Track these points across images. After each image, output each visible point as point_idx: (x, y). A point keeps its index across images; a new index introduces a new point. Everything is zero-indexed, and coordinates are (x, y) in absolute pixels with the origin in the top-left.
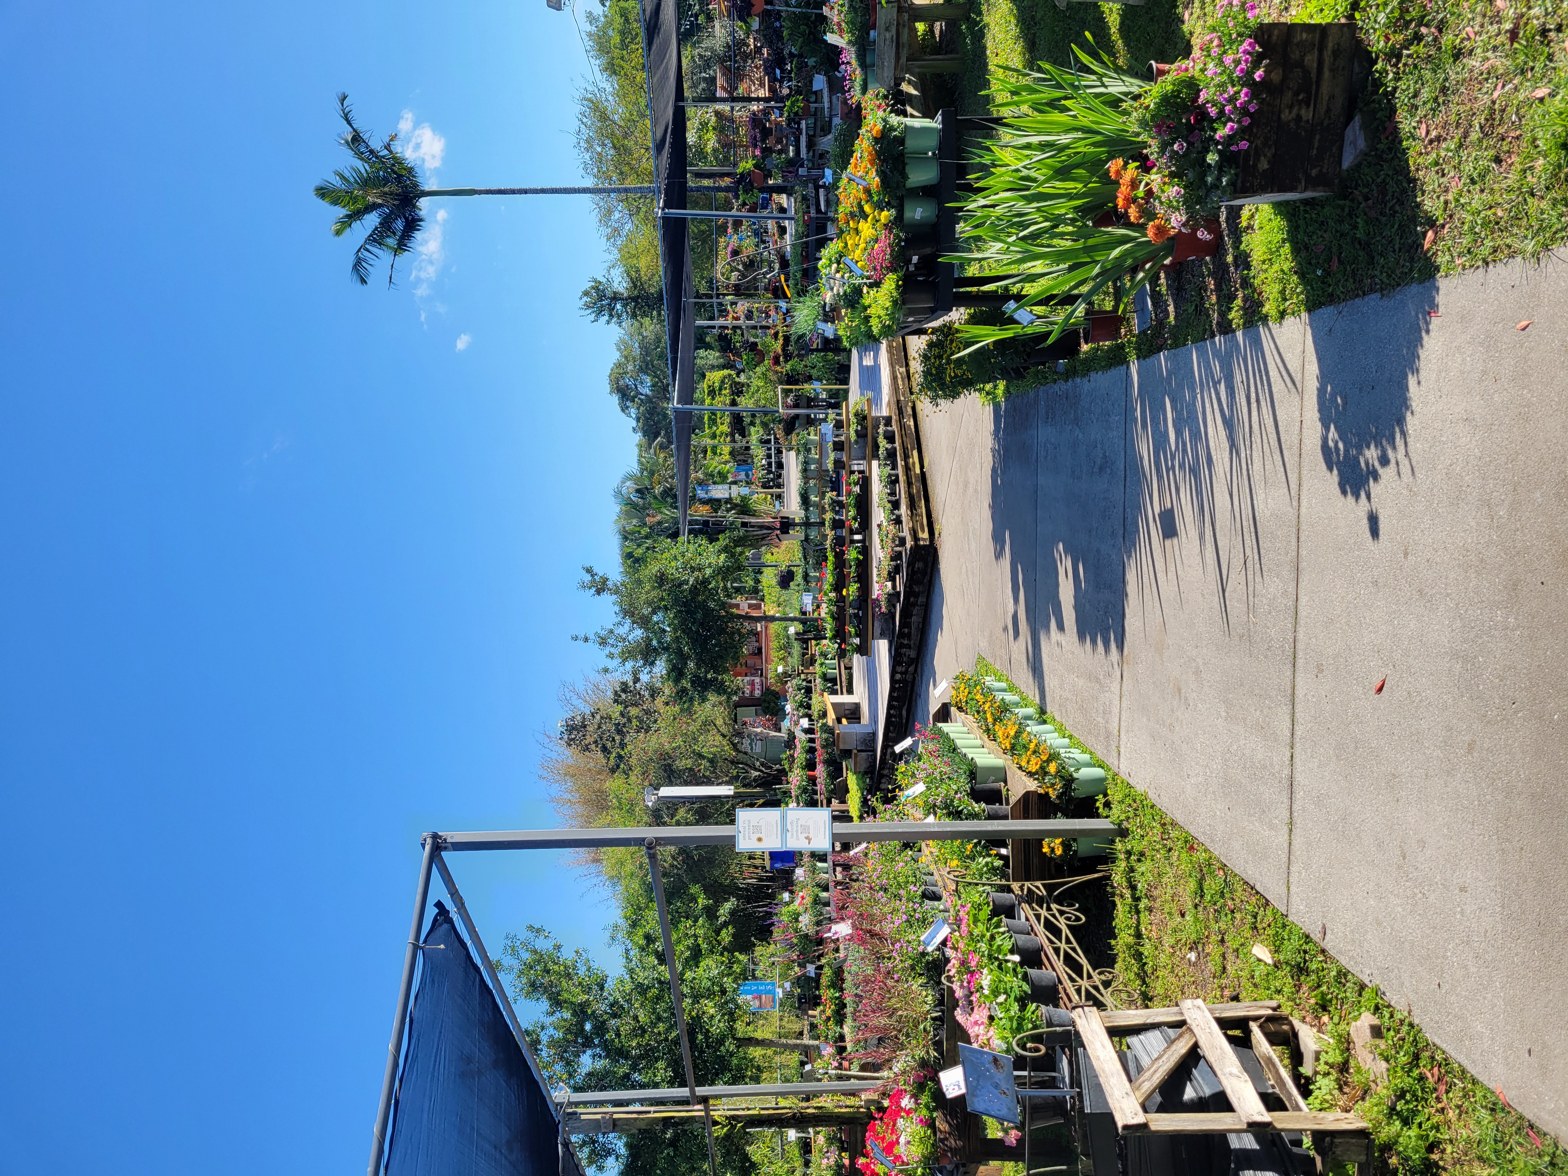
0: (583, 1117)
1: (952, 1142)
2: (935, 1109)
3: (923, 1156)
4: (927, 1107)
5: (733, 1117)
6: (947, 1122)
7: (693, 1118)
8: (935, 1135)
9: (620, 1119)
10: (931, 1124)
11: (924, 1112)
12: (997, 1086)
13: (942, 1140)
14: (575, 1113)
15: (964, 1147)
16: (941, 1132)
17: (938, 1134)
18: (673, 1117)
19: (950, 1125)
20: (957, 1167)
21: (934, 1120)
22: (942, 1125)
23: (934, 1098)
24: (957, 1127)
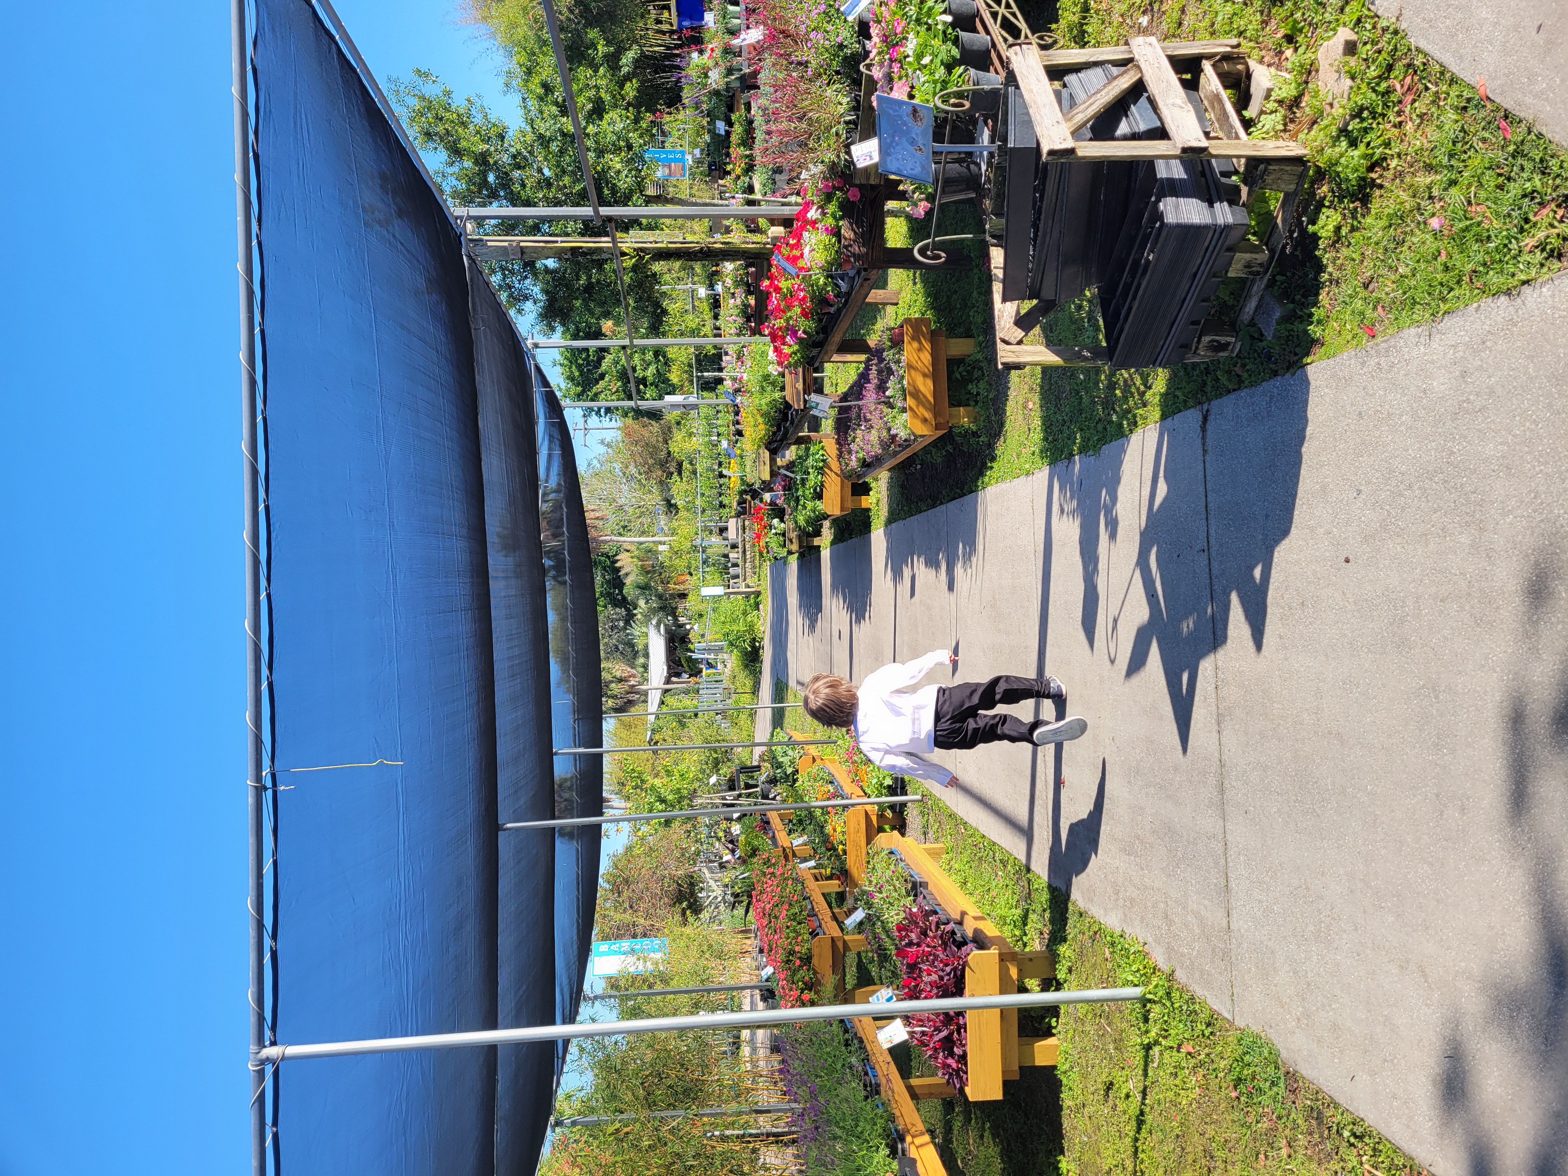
0: (489, 244)
1: (856, 249)
2: (841, 218)
3: (827, 262)
4: (834, 217)
5: (642, 250)
6: (853, 230)
7: (601, 249)
8: (839, 242)
9: (527, 247)
10: (836, 233)
11: (830, 222)
12: (913, 142)
13: (846, 247)
14: (482, 240)
15: (867, 253)
16: (846, 239)
17: (843, 241)
18: (581, 248)
19: (855, 233)
20: (858, 273)
21: (839, 228)
22: (847, 233)
23: (841, 207)
24: (862, 236)
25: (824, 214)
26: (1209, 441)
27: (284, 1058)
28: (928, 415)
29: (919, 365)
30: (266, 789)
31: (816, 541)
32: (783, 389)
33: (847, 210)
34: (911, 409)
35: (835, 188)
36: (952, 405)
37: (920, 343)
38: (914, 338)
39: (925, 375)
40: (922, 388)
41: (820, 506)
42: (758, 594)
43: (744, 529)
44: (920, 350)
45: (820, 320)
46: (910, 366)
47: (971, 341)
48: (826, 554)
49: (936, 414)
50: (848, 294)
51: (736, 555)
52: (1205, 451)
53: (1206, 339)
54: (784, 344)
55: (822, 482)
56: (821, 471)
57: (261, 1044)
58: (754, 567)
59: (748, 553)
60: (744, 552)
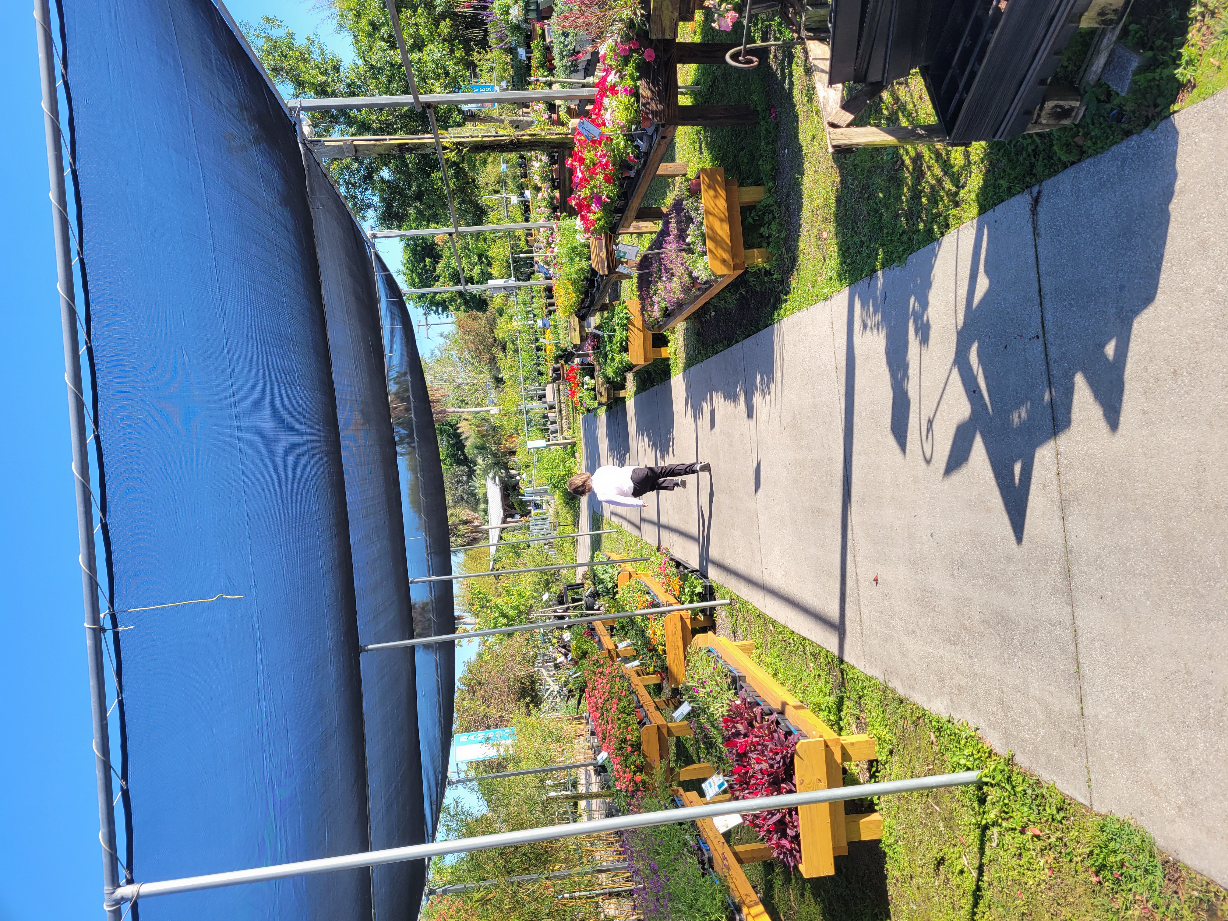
0: (326, 144)
1: (653, 106)
2: (639, 78)
3: (627, 121)
4: (632, 78)
5: (460, 143)
6: (650, 89)
7: (424, 144)
8: (638, 101)
9: (360, 145)
10: (634, 93)
11: (628, 83)
13: (644, 105)
14: (320, 141)
15: (664, 110)
16: (644, 97)
17: (641, 99)
18: (407, 144)
19: (652, 91)
20: (656, 130)
21: (637, 88)
22: (645, 92)
23: (638, 68)
24: (659, 93)
25: (622, 77)
26: (1041, 224)
27: (139, 896)
28: (726, 256)
29: (716, 211)
30: (103, 630)
31: (622, 394)
32: (589, 259)
33: (644, 70)
34: (711, 251)
35: (631, 50)
36: (745, 248)
37: (715, 190)
38: (709, 187)
39: (721, 220)
40: (720, 232)
41: (626, 357)
42: (574, 444)
43: (559, 391)
44: (716, 197)
45: (621, 185)
46: (708, 212)
47: (761, 189)
48: (630, 404)
49: (733, 256)
50: (647, 154)
51: (553, 415)
52: (1036, 234)
53: (1050, 105)
54: (589, 211)
55: (627, 337)
56: (625, 327)
57: (115, 883)
58: (569, 423)
59: (563, 412)
60: (560, 411)
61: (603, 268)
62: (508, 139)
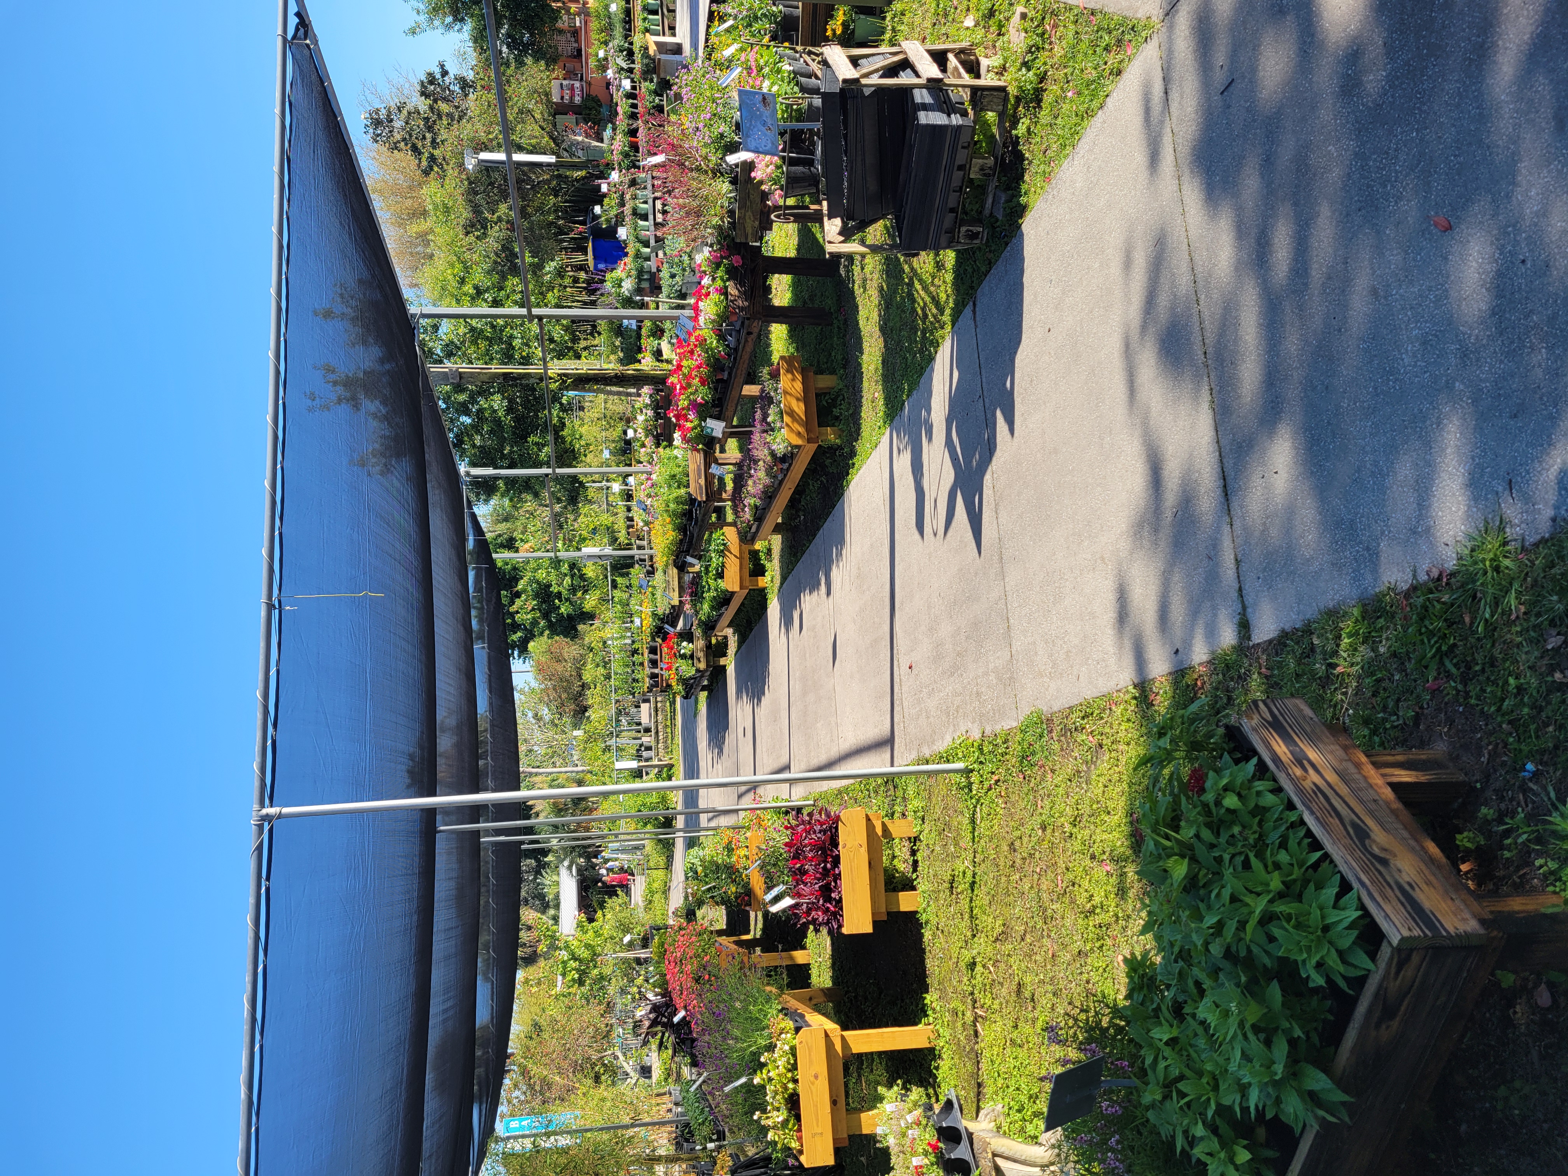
1: (740, 303)
2: (728, 280)
4: (722, 279)
5: (565, 375)
6: (737, 289)
8: (727, 298)
9: (465, 373)
10: (724, 292)
11: (719, 283)
12: (764, 124)
13: (732, 302)
15: (754, 308)
16: (731, 295)
17: (730, 297)
18: (512, 373)
19: (739, 291)
21: (726, 287)
22: (733, 290)
23: (727, 272)
24: (745, 293)
25: (714, 279)
26: (978, 319)
27: (280, 816)
28: (801, 429)
29: (793, 391)
30: (274, 606)
31: (722, 661)
33: (732, 273)
34: (787, 425)
35: (722, 257)
36: (820, 425)
37: (793, 374)
38: (788, 371)
39: (798, 399)
40: (796, 409)
41: (722, 584)
42: (671, 766)
44: (793, 380)
46: (786, 392)
47: (834, 377)
48: (731, 671)
49: (808, 431)
50: (736, 350)
51: (648, 739)
52: (976, 327)
53: (964, 229)
55: (723, 563)
56: (721, 553)
57: (262, 805)
61: (701, 494)
62: (613, 373)
